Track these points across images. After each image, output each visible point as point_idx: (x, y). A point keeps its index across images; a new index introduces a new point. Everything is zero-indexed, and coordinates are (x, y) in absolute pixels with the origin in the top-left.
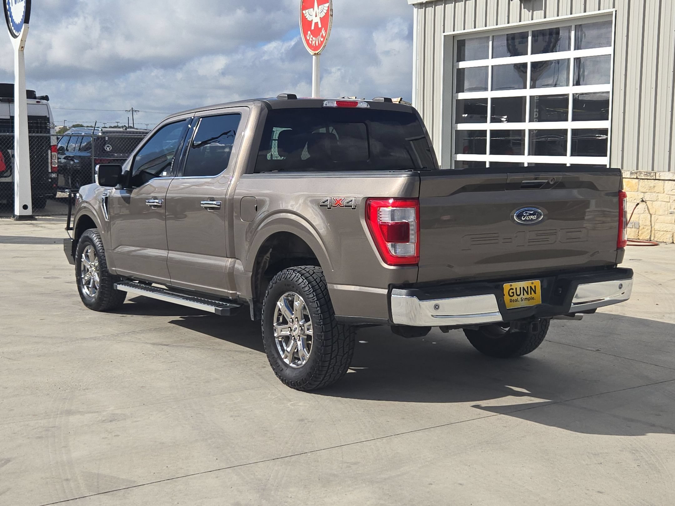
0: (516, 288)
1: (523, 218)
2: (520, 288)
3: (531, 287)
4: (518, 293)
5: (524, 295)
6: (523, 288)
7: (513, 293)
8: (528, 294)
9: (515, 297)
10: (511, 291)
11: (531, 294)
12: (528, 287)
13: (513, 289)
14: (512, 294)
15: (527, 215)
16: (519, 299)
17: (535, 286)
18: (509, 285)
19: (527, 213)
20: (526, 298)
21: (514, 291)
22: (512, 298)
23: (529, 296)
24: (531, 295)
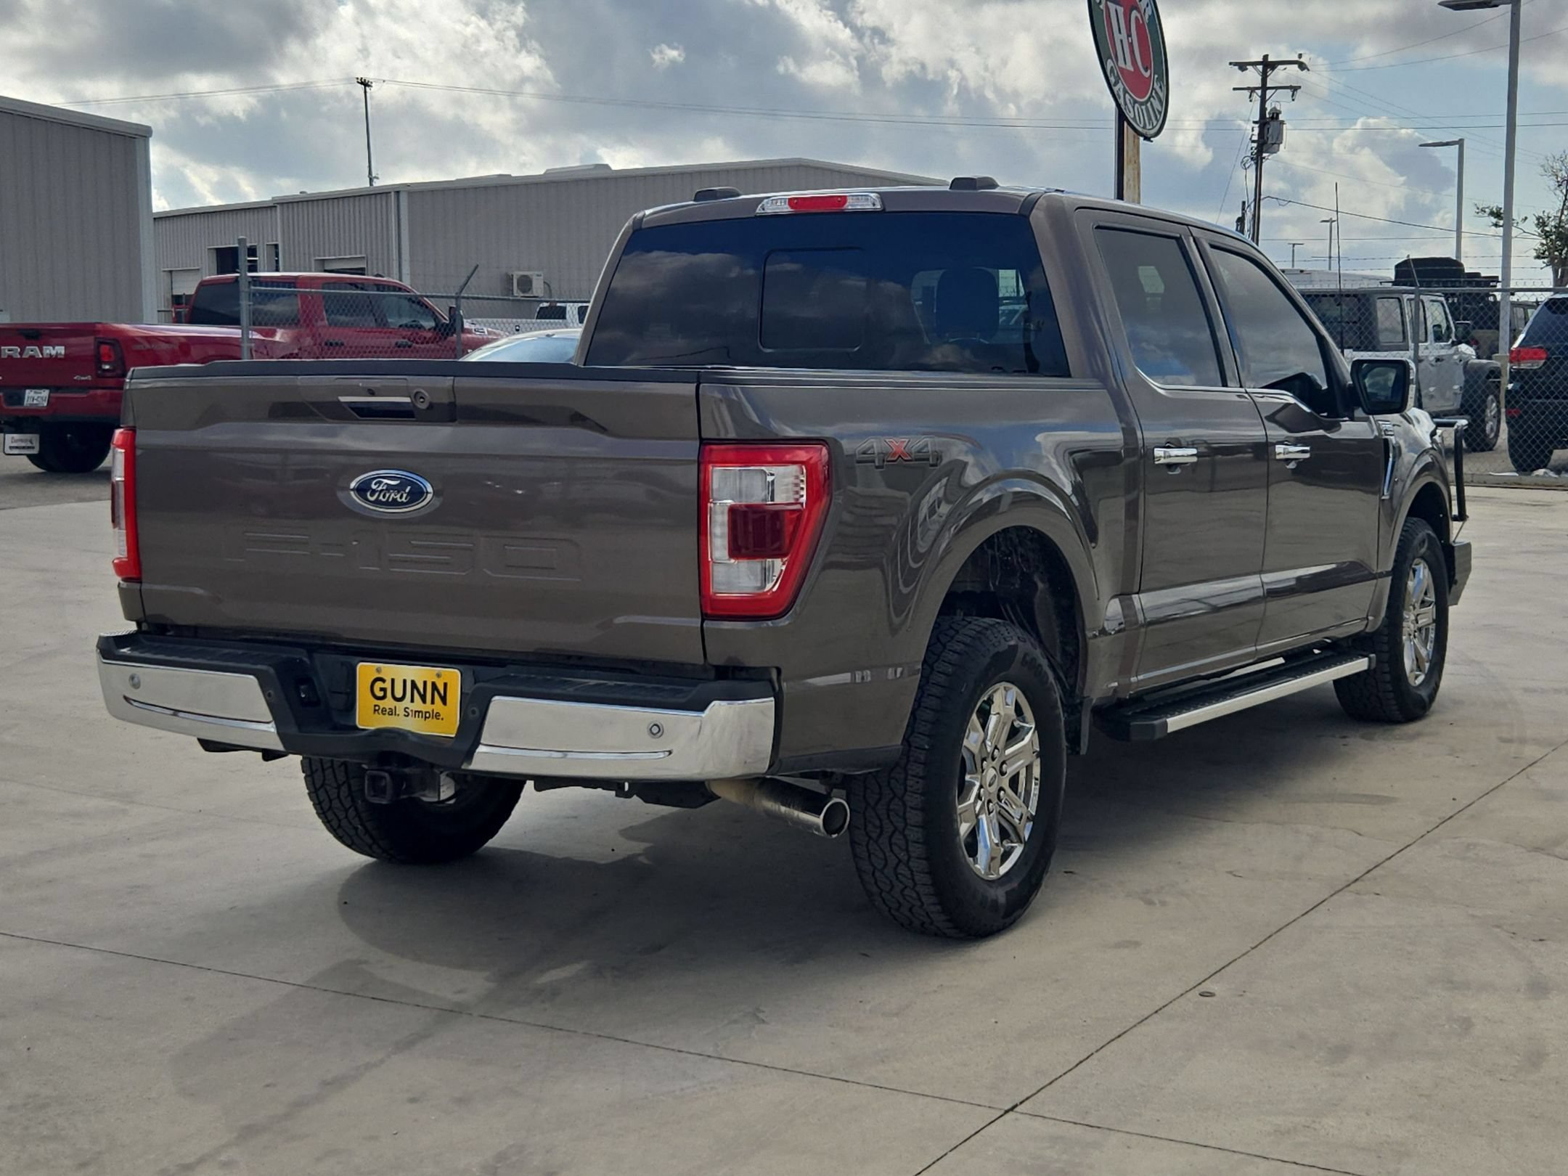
0: (393, 681)
1: (372, 495)
2: (405, 681)
3: (434, 684)
4: (399, 694)
5: (412, 701)
6: (413, 683)
7: (383, 689)
8: (424, 701)
9: (389, 703)
10: (379, 685)
11: (433, 702)
12: (425, 683)
13: (383, 680)
14: (381, 694)
15: (380, 488)
16: (400, 711)
17: (445, 685)
18: (375, 669)
19: (380, 482)
20: (419, 712)
21: (388, 685)
22: (382, 704)
23: (427, 707)
24: (433, 706)
